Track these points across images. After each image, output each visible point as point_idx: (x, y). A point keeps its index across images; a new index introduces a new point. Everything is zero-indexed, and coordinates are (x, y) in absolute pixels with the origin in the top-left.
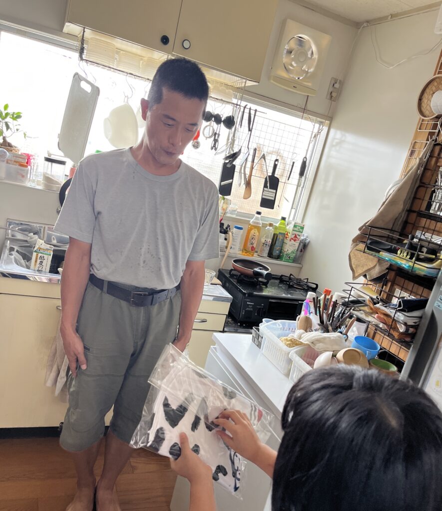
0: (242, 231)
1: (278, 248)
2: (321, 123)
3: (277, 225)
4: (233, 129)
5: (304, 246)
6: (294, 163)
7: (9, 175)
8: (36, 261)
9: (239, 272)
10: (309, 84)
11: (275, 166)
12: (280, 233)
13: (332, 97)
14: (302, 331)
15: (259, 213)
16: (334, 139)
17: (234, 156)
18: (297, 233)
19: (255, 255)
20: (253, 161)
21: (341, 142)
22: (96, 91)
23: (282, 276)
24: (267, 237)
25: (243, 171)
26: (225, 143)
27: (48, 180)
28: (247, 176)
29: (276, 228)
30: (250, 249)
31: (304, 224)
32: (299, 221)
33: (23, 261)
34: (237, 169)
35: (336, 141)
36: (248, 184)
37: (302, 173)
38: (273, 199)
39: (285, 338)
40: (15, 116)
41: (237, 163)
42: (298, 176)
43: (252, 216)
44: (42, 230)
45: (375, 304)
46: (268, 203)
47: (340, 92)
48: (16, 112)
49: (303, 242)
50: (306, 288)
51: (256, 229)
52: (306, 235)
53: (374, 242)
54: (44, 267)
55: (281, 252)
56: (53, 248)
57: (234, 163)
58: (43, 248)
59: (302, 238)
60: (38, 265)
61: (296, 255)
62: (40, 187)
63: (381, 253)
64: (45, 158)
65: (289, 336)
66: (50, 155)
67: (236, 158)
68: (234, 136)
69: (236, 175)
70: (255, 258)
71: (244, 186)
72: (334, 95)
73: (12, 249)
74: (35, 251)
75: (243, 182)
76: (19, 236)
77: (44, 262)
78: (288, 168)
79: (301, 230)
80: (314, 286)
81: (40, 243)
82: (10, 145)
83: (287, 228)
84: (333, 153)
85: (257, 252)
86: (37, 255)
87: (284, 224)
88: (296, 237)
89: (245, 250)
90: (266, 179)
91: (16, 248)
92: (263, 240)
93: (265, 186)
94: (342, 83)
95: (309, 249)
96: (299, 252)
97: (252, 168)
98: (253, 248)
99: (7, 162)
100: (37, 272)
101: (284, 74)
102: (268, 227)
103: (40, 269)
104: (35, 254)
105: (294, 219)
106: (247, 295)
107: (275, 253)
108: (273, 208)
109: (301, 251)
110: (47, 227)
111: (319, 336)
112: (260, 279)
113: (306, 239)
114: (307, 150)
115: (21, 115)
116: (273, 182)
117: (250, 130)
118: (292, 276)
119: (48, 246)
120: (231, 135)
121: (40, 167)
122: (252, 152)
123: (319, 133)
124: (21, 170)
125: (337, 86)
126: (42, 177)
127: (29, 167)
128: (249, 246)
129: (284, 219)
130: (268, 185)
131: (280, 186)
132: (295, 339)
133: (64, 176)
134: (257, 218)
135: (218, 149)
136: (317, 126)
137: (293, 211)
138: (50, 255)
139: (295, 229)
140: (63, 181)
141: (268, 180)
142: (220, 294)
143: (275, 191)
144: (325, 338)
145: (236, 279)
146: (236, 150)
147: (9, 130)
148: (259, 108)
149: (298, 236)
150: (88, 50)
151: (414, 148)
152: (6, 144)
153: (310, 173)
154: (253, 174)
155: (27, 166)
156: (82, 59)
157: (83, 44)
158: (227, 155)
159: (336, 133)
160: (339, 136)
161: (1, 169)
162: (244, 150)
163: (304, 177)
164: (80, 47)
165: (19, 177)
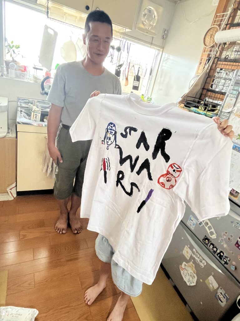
2: (159, 50)
4: (120, 53)
6: (147, 69)
7: (17, 76)
8: (33, 116)
10: (154, 31)
11: (139, 71)
13: (163, 38)
15: (132, 92)
16: (164, 58)
17: (121, 66)
20: (129, 68)
21: (168, 59)
22: (56, 34)
25: (124, 73)
26: (117, 59)
27: (36, 78)
28: (126, 75)
31: (151, 97)
32: (149, 96)
33: (27, 117)
34: (122, 72)
35: (166, 58)
36: (127, 79)
37: (150, 74)
38: (138, 86)
40: (17, 47)
41: (122, 69)
42: (149, 75)
44: (34, 102)
46: (136, 88)
47: (167, 35)
48: (17, 45)
53: (188, 103)
54: (37, 119)
56: (41, 110)
57: (120, 69)
58: (37, 110)
60: (34, 118)
62: (32, 82)
64: (33, 67)
66: (35, 66)
67: (122, 66)
68: (120, 56)
69: (121, 75)
71: (125, 80)
72: (165, 36)
73: (21, 111)
74: (33, 112)
75: (124, 78)
76: (24, 105)
77: (37, 117)
78: (144, 71)
79: (150, 100)
81: (35, 108)
82: (16, 61)
83: (145, 99)
84: (164, 65)
87: (143, 97)
90: (135, 76)
91: (23, 111)
93: (135, 80)
94: (168, 31)
97: (129, 71)
99: (15, 70)
101: (142, 26)
103: (35, 120)
105: (147, 95)
110: (36, 100)
114: (153, 63)
115: (20, 46)
116: (138, 78)
117: (128, 53)
120: (119, 55)
121: (31, 72)
122: (128, 63)
123: (158, 54)
124: (22, 73)
125: (166, 32)
126: (32, 77)
129: (143, 95)
131: (141, 80)
133: (43, 77)
135: (113, 62)
136: (157, 51)
137: (147, 91)
138: (40, 113)
139: (148, 100)
140: (42, 79)
143: (138, 82)
146: (121, 63)
147: (15, 54)
148: (132, 43)
150: (51, 13)
151: (201, 61)
152: (14, 61)
153: (154, 74)
154: (129, 74)
155: (25, 72)
156: (48, 17)
157: (48, 9)
158: (118, 65)
159: (165, 55)
160: (166, 56)
161: (13, 73)
162: (125, 63)
163: (151, 76)
164: (46, 11)
165: (22, 77)
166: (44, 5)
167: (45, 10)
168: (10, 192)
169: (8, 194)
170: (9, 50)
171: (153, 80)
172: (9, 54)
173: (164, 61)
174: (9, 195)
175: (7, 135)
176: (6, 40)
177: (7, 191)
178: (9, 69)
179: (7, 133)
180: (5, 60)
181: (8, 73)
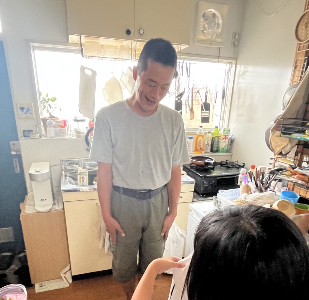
0: (192, 139)
1: (216, 145)
2: (230, 63)
3: (213, 132)
4: (178, 79)
5: (232, 142)
6: (217, 92)
7: (57, 134)
8: (80, 180)
9: (195, 164)
10: (219, 40)
11: (206, 96)
12: (216, 136)
13: (234, 45)
14: (246, 194)
15: (201, 127)
16: (240, 71)
17: (181, 95)
18: (226, 134)
19: (203, 152)
20: (192, 96)
21: (245, 72)
22: (94, 73)
23: (222, 162)
24: (208, 140)
25: (187, 103)
26: (175, 88)
27: (78, 132)
28: (190, 106)
29: (213, 134)
30: (199, 149)
31: (229, 128)
32: (226, 127)
33: (73, 182)
34: (184, 103)
35: (241, 72)
36: (192, 110)
37: (223, 97)
38: (208, 116)
39: (236, 200)
40: (53, 99)
41: (183, 99)
42: (221, 99)
43: (197, 130)
44: (80, 161)
45: (293, 169)
46: (205, 120)
47: (239, 40)
48: (53, 97)
49: (231, 139)
50: (238, 167)
51: (201, 137)
52: (232, 135)
53: (287, 129)
54: (85, 183)
55: (218, 148)
56: (88, 170)
57: (181, 100)
58: (83, 172)
59: (230, 137)
60: (82, 182)
61: (228, 148)
62: (74, 138)
63: (292, 135)
64: (74, 120)
65: (238, 198)
66: (76, 118)
67: (183, 95)
68: (179, 83)
69: (184, 107)
70: (203, 154)
71: (190, 112)
72: (236, 43)
73: (66, 176)
74: (79, 175)
75: (188, 109)
76: (69, 168)
77: (85, 180)
78: (214, 95)
79: (228, 132)
80: (243, 165)
81: (80, 169)
82: (53, 117)
83: (220, 132)
84: (240, 81)
85: (203, 150)
86: (80, 176)
87: (217, 130)
88: (226, 137)
89: (196, 150)
90: (202, 105)
91: (68, 175)
92: (206, 143)
93: (202, 109)
94: (240, 35)
95: (235, 143)
96: (229, 146)
97: (192, 100)
98: (201, 149)
99: (54, 127)
100: (82, 186)
101: (202, 37)
102: (208, 134)
103: (83, 184)
104: (78, 176)
105: (222, 126)
106: (203, 178)
107: (215, 149)
108: (209, 122)
109: (230, 145)
110: (82, 159)
111: (258, 195)
112: (209, 166)
113: (232, 137)
114: (224, 82)
115: (56, 98)
116: (206, 106)
117: (189, 76)
118: (227, 161)
119: (85, 170)
120: (177, 82)
121: (72, 126)
122: (191, 90)
123: (230, 68)
124: (62, 130)
125: (237, 37)
126: (74, 132)
127: (66, 127)
128: (199, 147)
129: (217, 127)
130: (204, 108)
131: (211, 108)
132: (243, 200)
133: (86, 128)
134: (201, 130)
135: (170, 93)
136: (228, 65)
137: (221, 121)
138: (87, 175)
139: (225, 132)
140: (86, 132)
141: (203, 105)
142: (187, 180)
143: (208, 111)
144: (262, 196)
145: (194, 169)
146: (181, 92)
147: (51, 108)
148: (191, 62)
149: (227, 136)
150: (85, 50)
151: (296, 64)
152: (52, 117)
153: (228, 96)
154: (194, 103)
155: (65, 127)
156: (83, 56)
157: (81, 47)
158: (177, 95)
159: (240, 68)
160: (243, 68)
161: (51, 131)
162: (187, 90)
163: (224, 99)
164: (80, 49)
165: (62, 134)
166: (76, 43)
167: (78, 48)
168: (65, 277)
169: (63, 279)
170: (45, 105)
171: (228, 104)
172: (46, 109)
173: (240, 76)
174: (63, 281)
175: (53, 207)
176: (40, 94)
177: (61, 276)
178: (47, 128)
179: (53, 205)
180: (42, 117)
181: (46, 133)
